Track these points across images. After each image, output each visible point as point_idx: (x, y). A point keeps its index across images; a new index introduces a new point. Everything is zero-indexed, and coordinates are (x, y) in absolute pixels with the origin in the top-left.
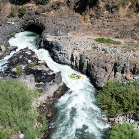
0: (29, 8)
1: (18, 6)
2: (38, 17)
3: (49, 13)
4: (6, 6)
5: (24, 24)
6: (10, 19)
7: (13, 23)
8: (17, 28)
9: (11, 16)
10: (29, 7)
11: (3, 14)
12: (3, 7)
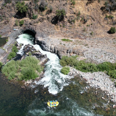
0: (26, 21)
1: (19, 19)
2: (31, 26)
3: (37, 24)
4: (12, 20)
5: (23, 30)
6: (15, 27)
7: (17, 30)
8: (19, 32)
9: (15, 25)
10: (26, 20)
11: (10, 24)
12: (10, 20)
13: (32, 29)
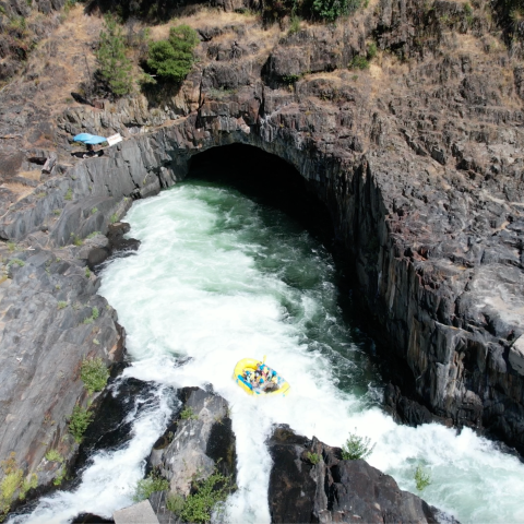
0: (216, 41)
1: (137, 27)
3: (359, 73)
4: (62, 30)
5: (182, 142)
6: (89, 114)
7: (114, 140)
8: (138, 169)
9: (96, 91)
10: (217, 32)
11: (43, 80)
12: (41, 35)
13: (289, 139)
